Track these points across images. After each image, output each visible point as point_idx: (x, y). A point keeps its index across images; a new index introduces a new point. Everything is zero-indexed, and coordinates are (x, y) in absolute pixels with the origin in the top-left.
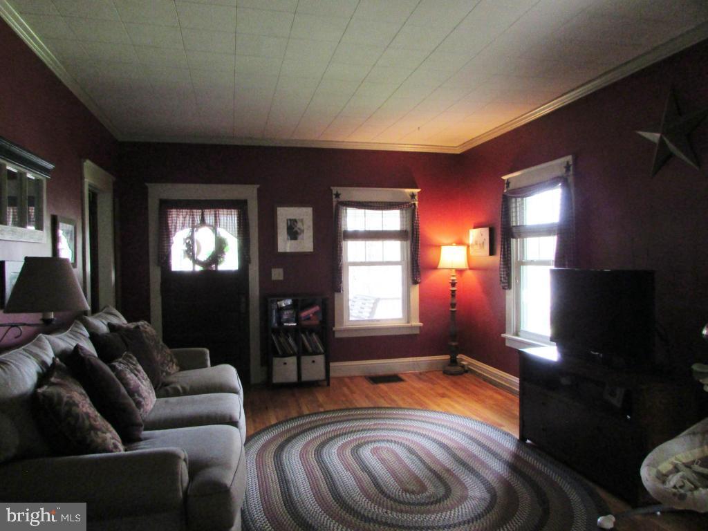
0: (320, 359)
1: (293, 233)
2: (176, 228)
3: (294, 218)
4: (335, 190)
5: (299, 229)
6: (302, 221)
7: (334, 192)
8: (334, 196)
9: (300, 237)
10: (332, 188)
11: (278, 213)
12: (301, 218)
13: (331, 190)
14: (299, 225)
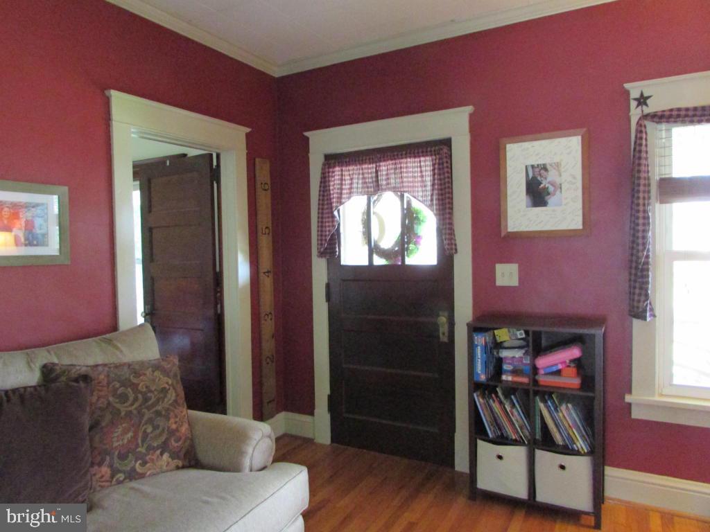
0: (580, 467)
1: (537, 194)
2: (340, 198)
3: (541, 162)
4: (635, 89)
5: (553, 184)
6: (558, 165)
7: (635, 94)
8: (633, 104)
9: (551, 200)
10: (627, 86)
11: (509, 155)
12: (556, 159)
13: (627, 93)
14: (552, 176)
